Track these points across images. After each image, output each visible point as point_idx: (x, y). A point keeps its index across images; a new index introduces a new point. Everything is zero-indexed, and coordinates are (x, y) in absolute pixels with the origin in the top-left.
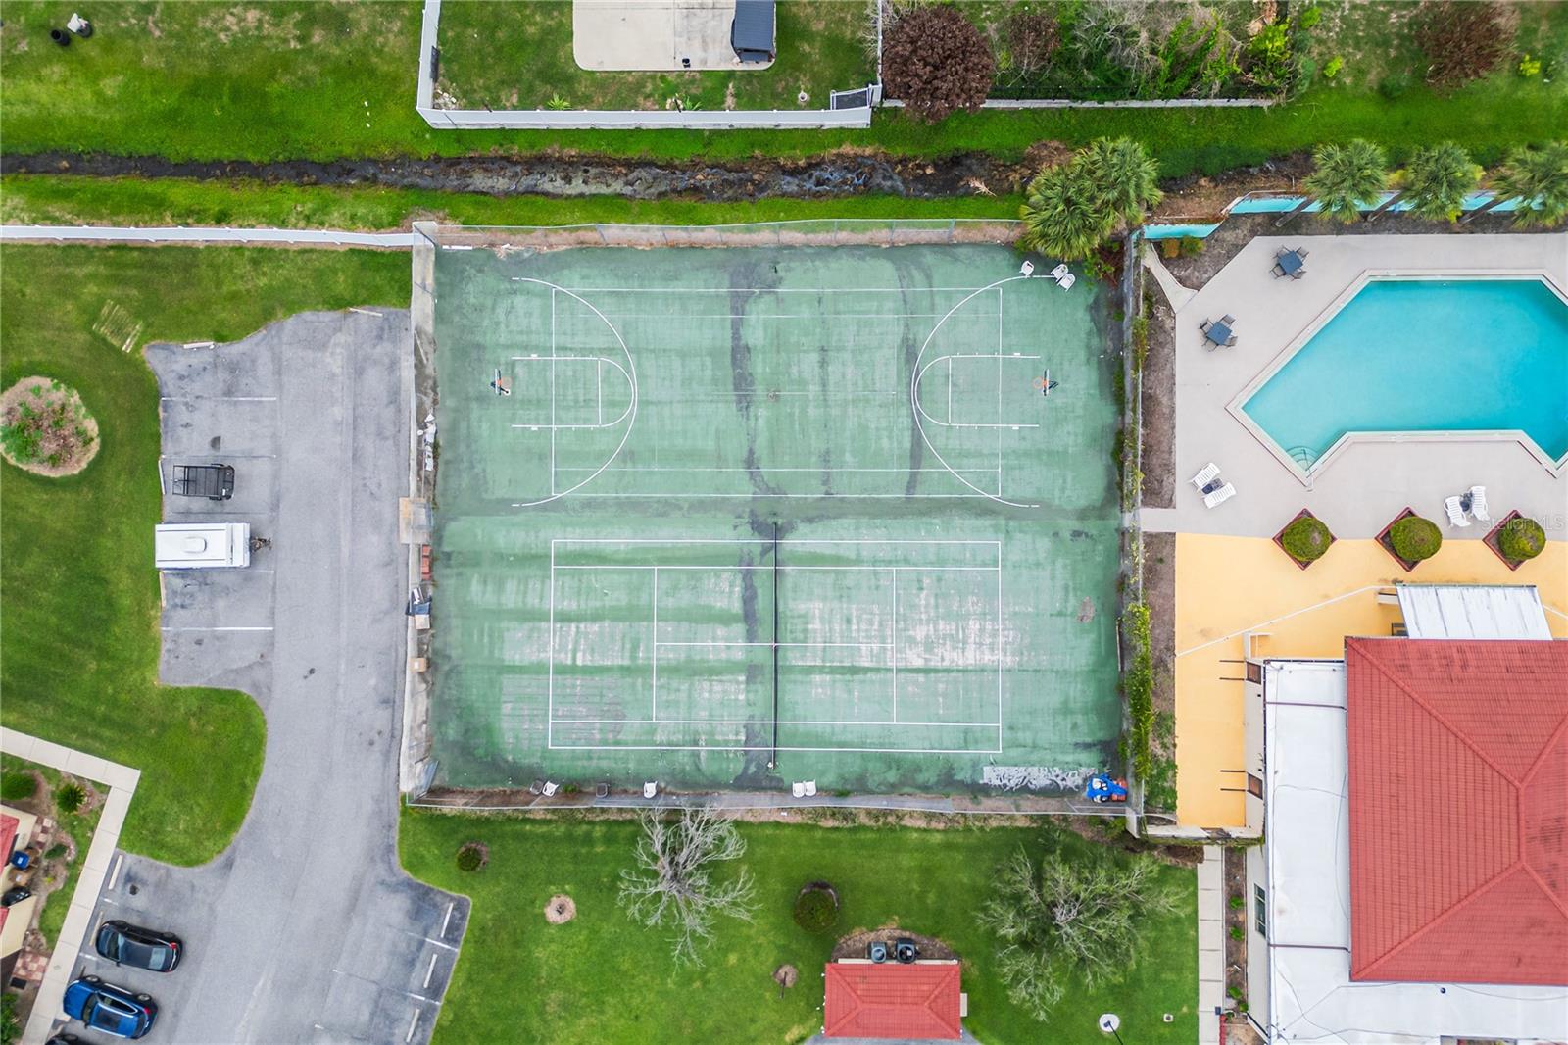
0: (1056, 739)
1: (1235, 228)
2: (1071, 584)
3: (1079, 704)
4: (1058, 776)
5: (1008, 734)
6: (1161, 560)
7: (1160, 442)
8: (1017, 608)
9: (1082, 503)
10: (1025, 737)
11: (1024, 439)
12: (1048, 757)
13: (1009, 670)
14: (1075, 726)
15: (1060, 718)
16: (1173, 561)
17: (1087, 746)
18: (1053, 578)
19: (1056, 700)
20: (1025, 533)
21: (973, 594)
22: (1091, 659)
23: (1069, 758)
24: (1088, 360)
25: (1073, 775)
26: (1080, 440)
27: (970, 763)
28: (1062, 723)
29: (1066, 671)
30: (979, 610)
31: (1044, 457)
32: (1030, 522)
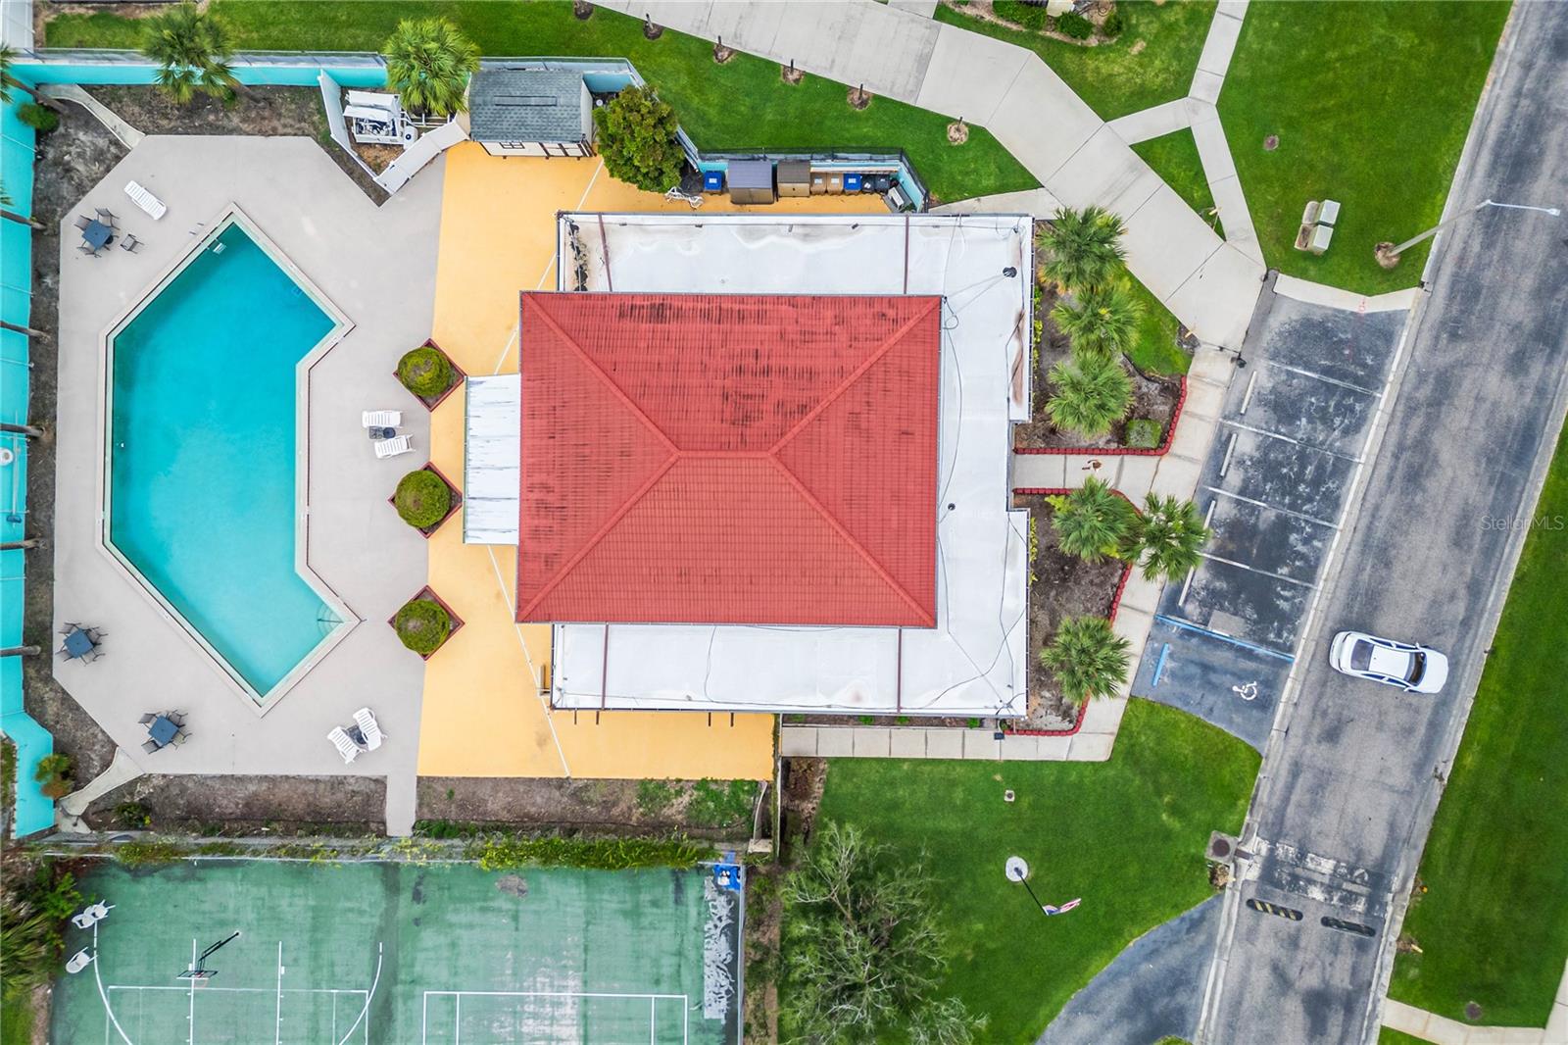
0: (670, 927)
1: (42, 700)
2: (478, 904)
3: (628, 898)
4: (716, 927)
5: (664, 986)
6: (451, 794)
7: (305, 794)
8: (509, 972)
9: (378, 888)
10: (668, 965)
11: (296, 960)
12: (692, 938)
13: (585, 983)
14: (655, 903)
15: (645, 921)
16: (452, 779)
17: (679, 889)
18: (471, 926)
19: (623, 926)
20: (414, 959)
21: (490, 1026)
22: (571, 880)
23: (693, 911)
24: (200, 880)
25: (715, 907)
26: (299, 891)
27: (702, 1036)
28: (650, 918)
29: (587, 912)
30: (510, 1020)
31: (319, 935)
32: (400, 955)
